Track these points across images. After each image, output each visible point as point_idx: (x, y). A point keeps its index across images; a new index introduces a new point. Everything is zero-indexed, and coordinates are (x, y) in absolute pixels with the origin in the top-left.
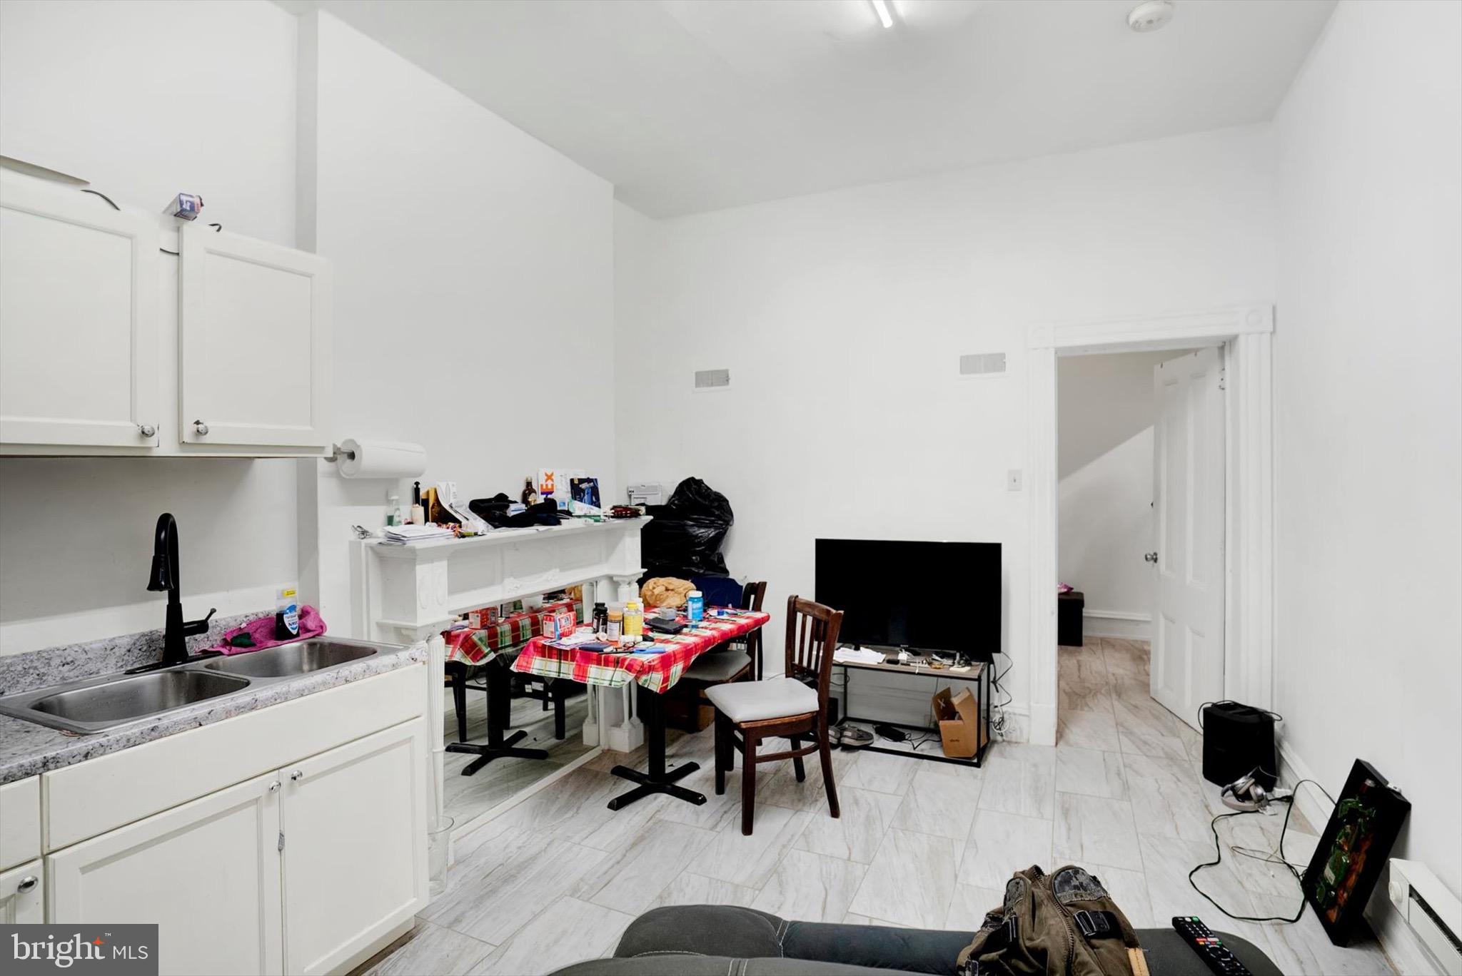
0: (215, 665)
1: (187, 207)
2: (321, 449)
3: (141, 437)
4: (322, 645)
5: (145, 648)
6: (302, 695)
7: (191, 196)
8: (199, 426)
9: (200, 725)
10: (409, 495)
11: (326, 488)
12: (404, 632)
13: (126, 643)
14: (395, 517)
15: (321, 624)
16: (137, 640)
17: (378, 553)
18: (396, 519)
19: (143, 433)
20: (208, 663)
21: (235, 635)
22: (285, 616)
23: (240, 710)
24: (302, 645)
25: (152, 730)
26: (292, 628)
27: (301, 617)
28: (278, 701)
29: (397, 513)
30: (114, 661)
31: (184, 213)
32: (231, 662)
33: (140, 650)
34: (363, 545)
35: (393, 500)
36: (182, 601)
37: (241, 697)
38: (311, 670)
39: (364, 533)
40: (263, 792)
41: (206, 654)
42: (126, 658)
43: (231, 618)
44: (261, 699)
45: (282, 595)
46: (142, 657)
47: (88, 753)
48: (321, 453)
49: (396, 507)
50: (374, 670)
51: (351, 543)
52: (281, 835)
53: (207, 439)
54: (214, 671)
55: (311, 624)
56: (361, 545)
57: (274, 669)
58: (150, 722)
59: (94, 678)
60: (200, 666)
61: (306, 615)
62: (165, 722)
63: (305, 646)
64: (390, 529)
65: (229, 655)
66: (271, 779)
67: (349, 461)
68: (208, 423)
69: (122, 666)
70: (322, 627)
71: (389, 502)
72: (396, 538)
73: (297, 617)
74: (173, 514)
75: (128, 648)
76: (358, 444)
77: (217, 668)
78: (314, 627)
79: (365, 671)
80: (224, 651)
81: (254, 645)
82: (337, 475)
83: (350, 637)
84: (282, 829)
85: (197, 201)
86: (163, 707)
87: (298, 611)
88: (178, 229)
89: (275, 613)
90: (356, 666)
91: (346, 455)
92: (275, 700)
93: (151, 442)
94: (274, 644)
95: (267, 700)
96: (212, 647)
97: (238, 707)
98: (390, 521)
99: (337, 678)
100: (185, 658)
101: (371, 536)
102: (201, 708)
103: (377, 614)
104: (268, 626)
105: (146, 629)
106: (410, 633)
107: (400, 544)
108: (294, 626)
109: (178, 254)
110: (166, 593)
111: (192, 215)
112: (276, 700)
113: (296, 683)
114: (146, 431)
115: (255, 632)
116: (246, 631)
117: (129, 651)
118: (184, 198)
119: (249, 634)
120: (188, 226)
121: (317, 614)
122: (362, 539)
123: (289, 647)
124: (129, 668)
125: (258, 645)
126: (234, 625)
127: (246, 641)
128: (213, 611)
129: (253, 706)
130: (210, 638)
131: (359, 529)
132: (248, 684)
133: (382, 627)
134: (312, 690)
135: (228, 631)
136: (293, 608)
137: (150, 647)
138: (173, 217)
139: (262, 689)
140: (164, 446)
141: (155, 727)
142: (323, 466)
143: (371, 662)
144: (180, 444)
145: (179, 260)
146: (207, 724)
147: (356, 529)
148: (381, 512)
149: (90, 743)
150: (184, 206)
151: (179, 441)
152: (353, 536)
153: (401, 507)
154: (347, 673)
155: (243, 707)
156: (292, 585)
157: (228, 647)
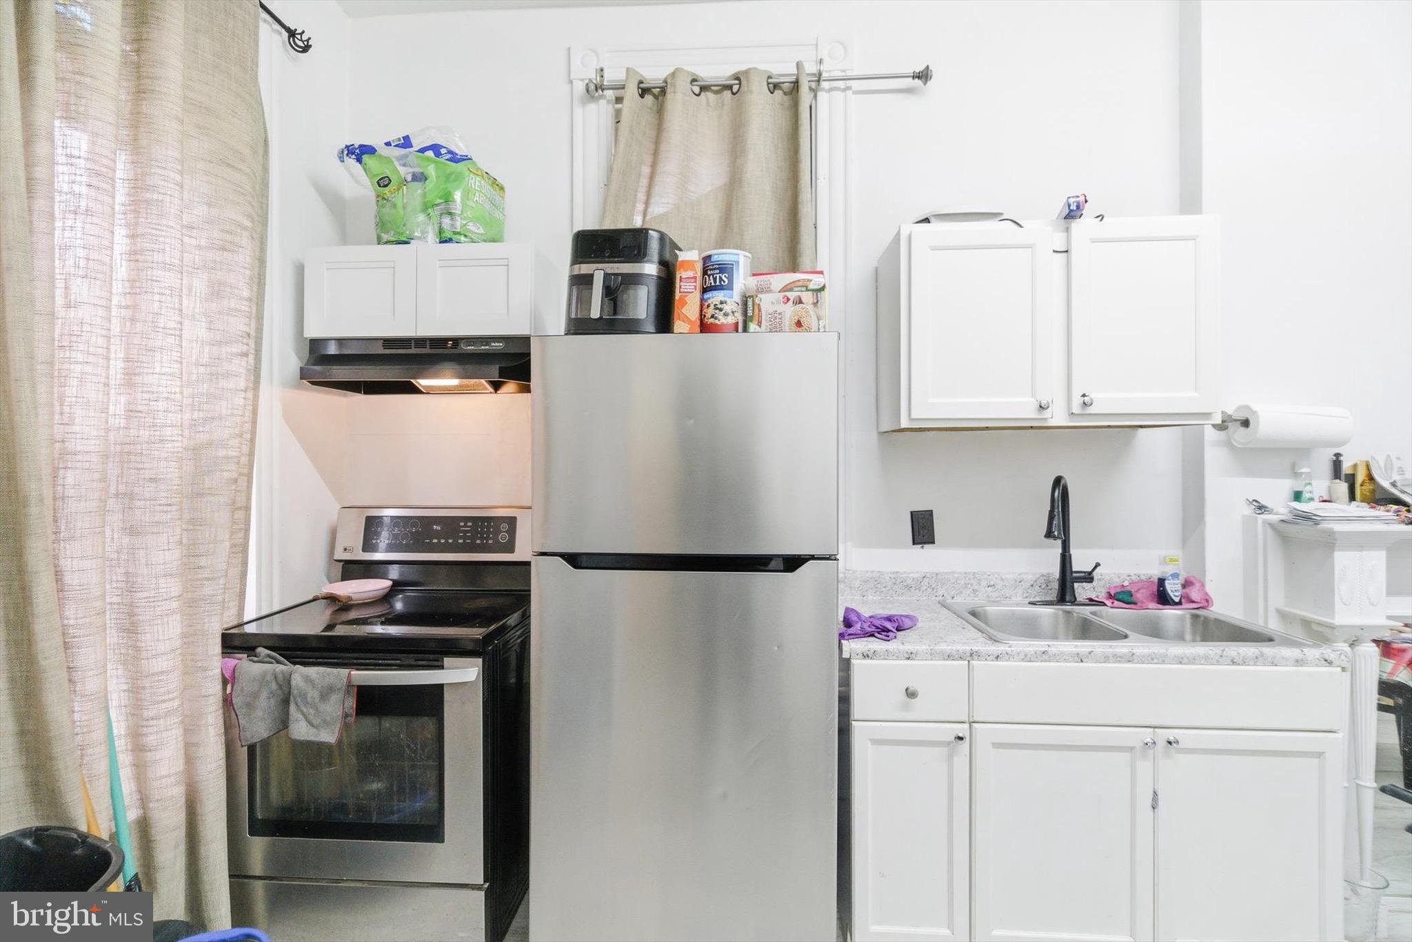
0: (1099, 613)
1: (1073, 207)
2: (1207, 415)
3: (1039, 411)
4: (1206, 620)
5: (1043, 587)
6: (1181, 663)
7: (1078, 197)
8: (1085, 398)
9: (1082, 661)
10: (1327, 469)
11: (1215, 457)
12: (1315, 627)
13: (1030, 578)
14: (1304, 493)
15: (1207, 597)
16: (1038, 578)
17: (1279, 532)
18: (1306, 495)
19: (1041, 406)
20: (1093, 611)
21: (1118, 590)
22: (1166, 582)
23: (1118, 658)
24: (1185, 614)
25: (1044, 653)
26: (1175, 596)
27: (1184, 586)
28: (1155, 661)
29: (1308, 488)
30: (1021, 592)
31: (1072, 213)
32: (1113, 615)
33: (1040, 587)
34: (1260, 521)
35: (1302, 473)
36: (1072, 551)
37: (1120, 647)
38: (1194, 641)
39: (1261, 508)
40: (1138, 744)
41: (1093, 602)
42: (1029, 591)
43: (1115, 574)
44: (1138, 654)
45: (1164, 561)
46: (1041, 594)
47: (998, 656)
48: (1208, 419)
49: (1309, 482)
50: (1269, 660)
51: (1244, 516)
52: (1155, 793)
53: (1091, 410)
54: (1095, 618)
55: (1195, 594)
56: (1257, 523)
57: (1154, 631)
58: (1042, 646)
59: (1007, 601)
60: (1087, 611)
61: (1190, 586)
62: (1053, 650)
63: (1188, 616)
64: (1296, 505)
65: (1112, 607)
66: (1147, 735)
67: (1242, 430)
68: (1093, 395)
69: (1026, 597)
70: (1207, 601)
71: (1296, 475)
72: (1307, 517)
73: (1180, 585)
74: (1065, 476)
75: (1032, 583)
76: (1254, 409)
77: (1101, 617)
78: (1199, 598)
79: (1257, 658)
80: (1108, 603)
81: (1135, 603)
82: (1229, 444)
83: (1242, 618)
84: (1156, 788)
85: (1082, 199)
86: (1055, 637)
87: (1181, 580)
88: (1067, 230)
89: (1157, 577)
90: (1247, 650)
91: (1239, 422)
92: (1151, 659)
93: (1047, 414)
94: (1155, 607)
95: (1143, 656)
96: (1097, 597)
97: (1116, 655)
98: (1297, 496)
99: (1221, 656)
100: (1074, 602)
101: (1270, 512)
102: (1084, 646)
103: (1278, 599)
104: (1150, 589)
105: (1045, 572)
106: (1327, 631)
107: (1312, 523)
108: (1177, 594)
109: (1067, 251)
110: (1059, 542)
111: (1079, 213)
112: (1153, 659)
113: (1176, 649)
114: (1043, 406)
115: (1137, 592)
116: (1128, 589)
117: (1032, 586)
118: (1071, 200)
119: (1130, 592)
120: (1076, 225)
121: (1203, 585)
122: (1259, 514)
123: (1169, 612)
124: (1032, 600)
125: (1139, 604)
126: (1117, 582)
127: (1126, 598)
128: (1097, 565)
129: (1130, 658)
130: (1096, 589)
131: (1254, 503)
132: (1126, 637)
133: (1283, 615)
134: (1193, 660)
135: (1112, 586)
136: (1175, 576)
137: (1047, 586)
138: (1063, 220)
139: (1140, 646)
140: (1057, 417)
141: (1046, 651)
142: (1210, 434)
143: (1268, 650)
144: (1069, 415)
145: (1068, 257)
146: (1087, 662)
147: (1250, 502)
148: (1286, 486)
149: (999, 648)
150: (1071, 208)
151: (1069, 412)
152: (1248, 511)
153: (1313, 482)
154: (1234, 653)
155: (1120, 657)
156: (1177, 553)
157: (1111, 601)
